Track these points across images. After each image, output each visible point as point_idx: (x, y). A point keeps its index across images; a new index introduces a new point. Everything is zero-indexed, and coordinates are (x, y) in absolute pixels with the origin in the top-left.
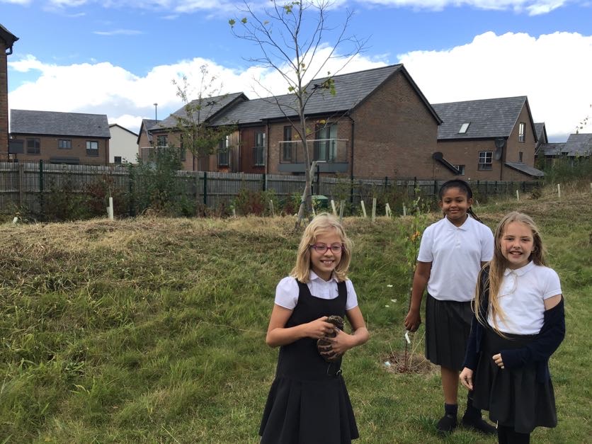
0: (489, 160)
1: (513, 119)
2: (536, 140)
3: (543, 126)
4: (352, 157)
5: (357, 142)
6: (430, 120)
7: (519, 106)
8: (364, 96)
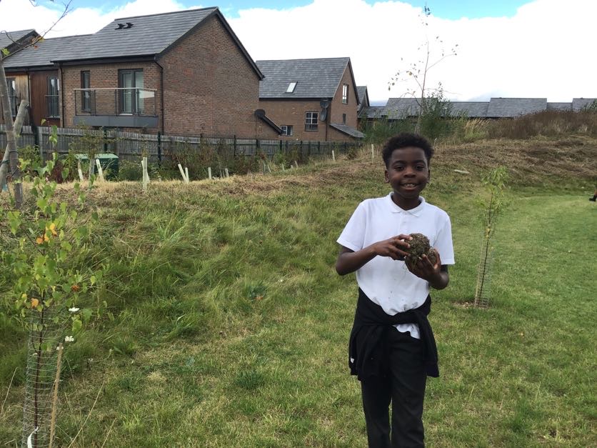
0: (315, 121)
1: (337, 80)
2: (358, 102)
3: (365, 90)
4: (162, 110)
5: (168, 93)
6: (251, 74)
7: (343, 68)
8: (174, 40)
